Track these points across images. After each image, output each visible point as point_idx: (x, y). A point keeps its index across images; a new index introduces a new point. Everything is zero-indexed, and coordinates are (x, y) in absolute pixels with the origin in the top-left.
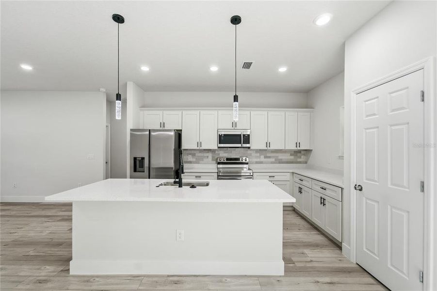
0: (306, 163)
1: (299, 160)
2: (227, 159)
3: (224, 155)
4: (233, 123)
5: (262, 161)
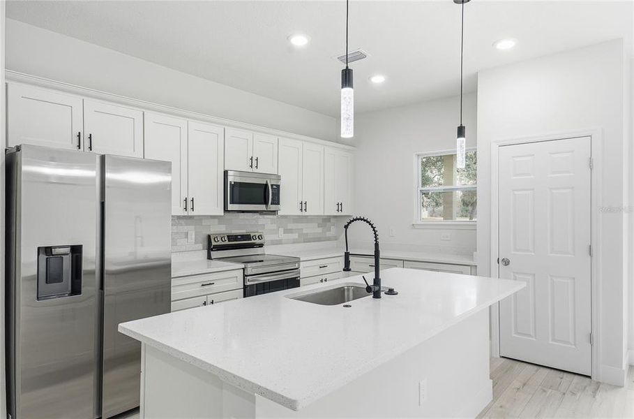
4: (251, 159)
5: (281, 240)
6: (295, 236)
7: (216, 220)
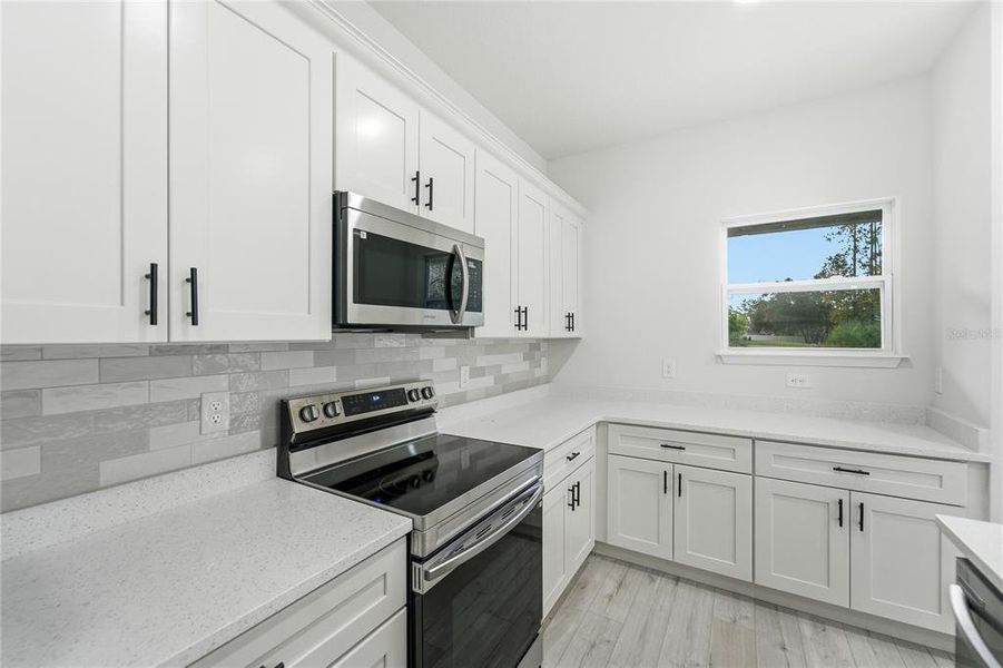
1: (537, 373)
3: (331, 380)
4: (417, 179)
5: (465, 393)
6: (488, 381)
7: (310, 355)
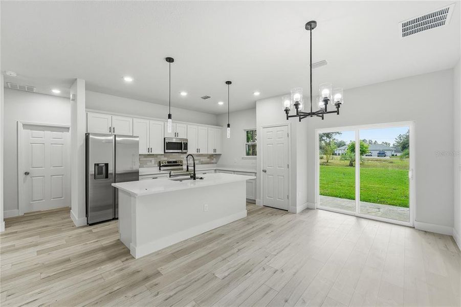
0: (216, 163)
1: (212, 161)
2: (168, 162)
3: (165, 159)
4: (175, 133)
6: (197, 162)
7: (162, 156)
